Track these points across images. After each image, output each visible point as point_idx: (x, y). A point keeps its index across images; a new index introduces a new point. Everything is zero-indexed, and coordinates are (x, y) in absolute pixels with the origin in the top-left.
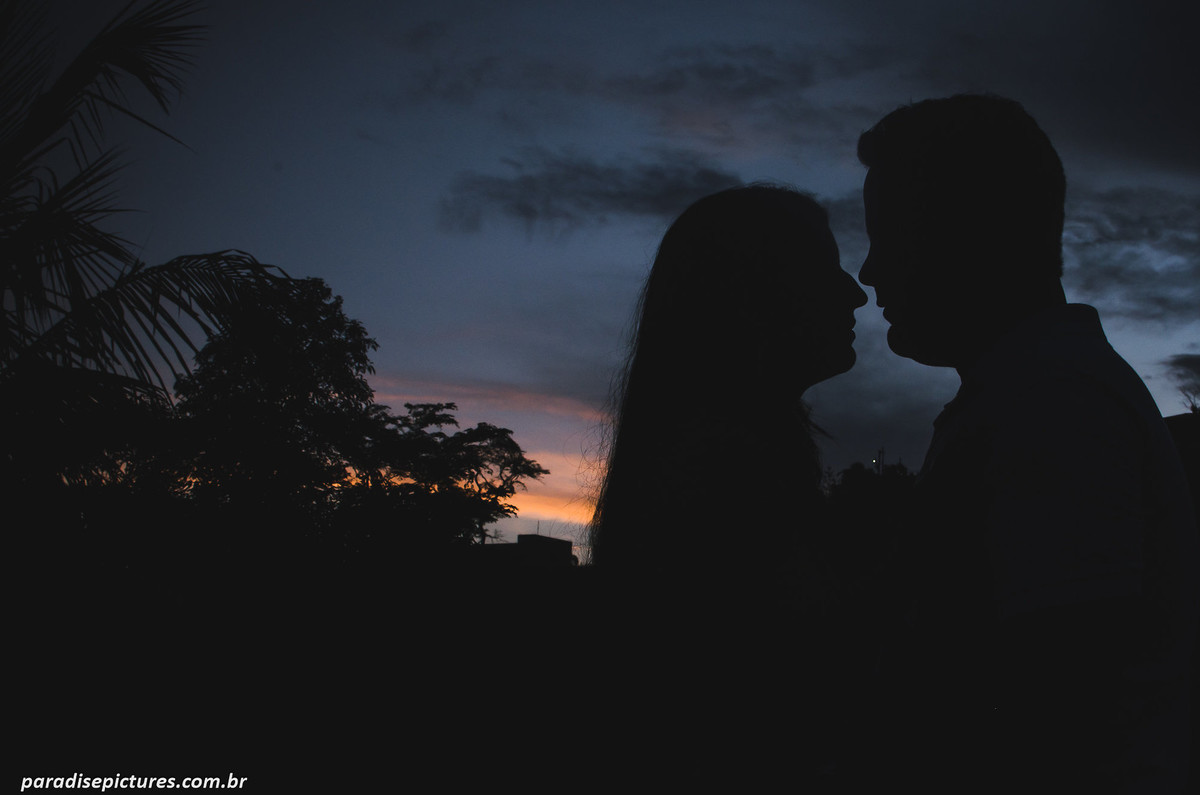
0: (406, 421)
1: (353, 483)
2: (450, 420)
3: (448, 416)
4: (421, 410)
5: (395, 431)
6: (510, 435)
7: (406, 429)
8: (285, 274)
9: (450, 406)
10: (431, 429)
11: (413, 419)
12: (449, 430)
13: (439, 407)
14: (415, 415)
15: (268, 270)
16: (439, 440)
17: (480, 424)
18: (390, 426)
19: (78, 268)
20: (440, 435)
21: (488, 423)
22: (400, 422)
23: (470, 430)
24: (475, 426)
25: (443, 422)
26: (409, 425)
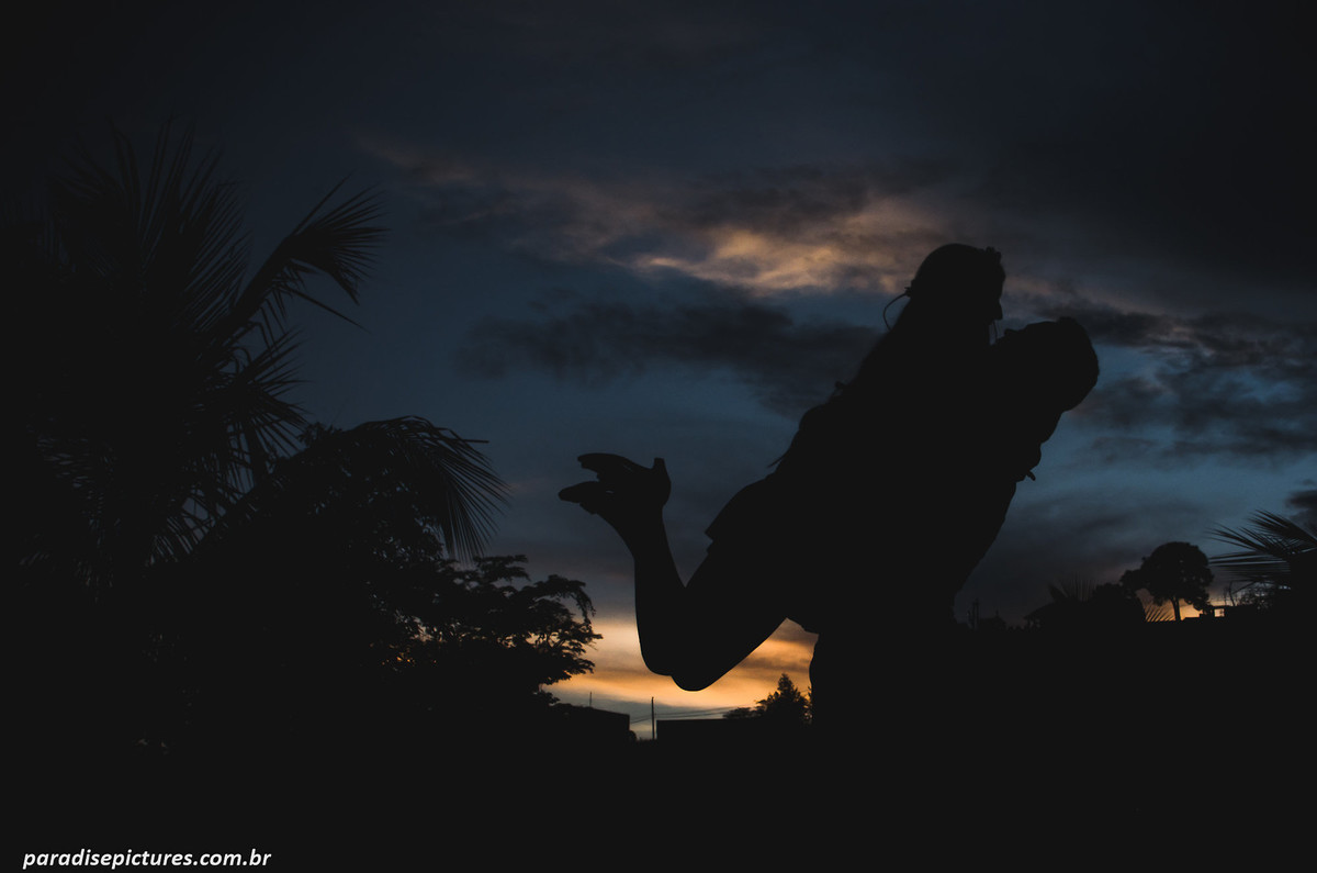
0: (474, 576)
1: (425, 639)
2: (520, 573)
3: (518, 568)
4: (490, 563)
5: (462, 586)
6: (582, 587)
7: (474, 584)
8: (454, 434)
9: (521, 558)
10: (500, 583)
11: (481, 573)
12: (519, 584)
13: (509, 559)
14: (483, 569)
15: (442, 432)
16: (508, 594)
17: (551, 577)
18: (458, 581)
19: (259, 437)
20: (510, 589)
21: (559, 575)
22: (467, 577)
23: (540, 584)
24: (545, 579)
25: (513, 575)
26: (477, 579)
